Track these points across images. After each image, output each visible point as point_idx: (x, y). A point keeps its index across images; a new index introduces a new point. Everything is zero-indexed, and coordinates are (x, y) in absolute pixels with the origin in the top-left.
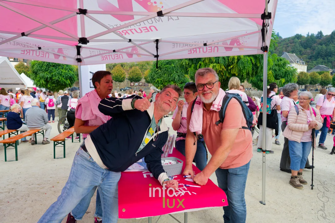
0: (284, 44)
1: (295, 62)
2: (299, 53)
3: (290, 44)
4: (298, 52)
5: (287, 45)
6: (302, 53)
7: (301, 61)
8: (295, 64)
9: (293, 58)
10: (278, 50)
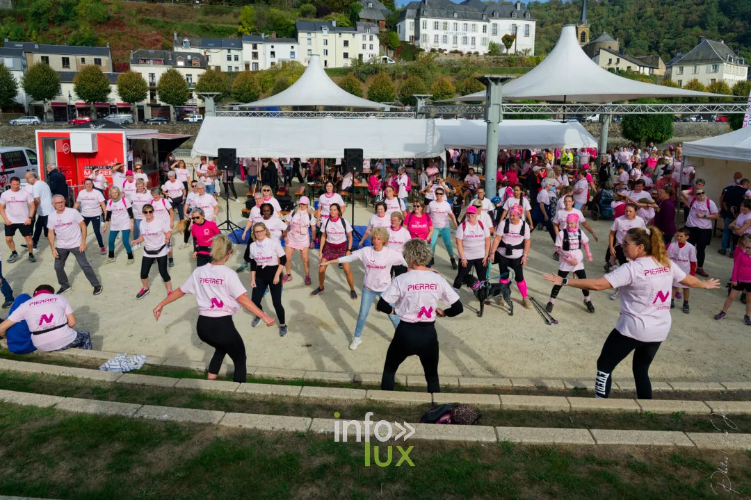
0: (681, 7)
1: (726, 60)
2: (717, 27)
3: (695, 7)
4: (713, 25)
5: (688, 8)
6: (723, 27)
7: (736, 58)
8: (725, 64)
9: (721, 51)
10: (667, 20)
